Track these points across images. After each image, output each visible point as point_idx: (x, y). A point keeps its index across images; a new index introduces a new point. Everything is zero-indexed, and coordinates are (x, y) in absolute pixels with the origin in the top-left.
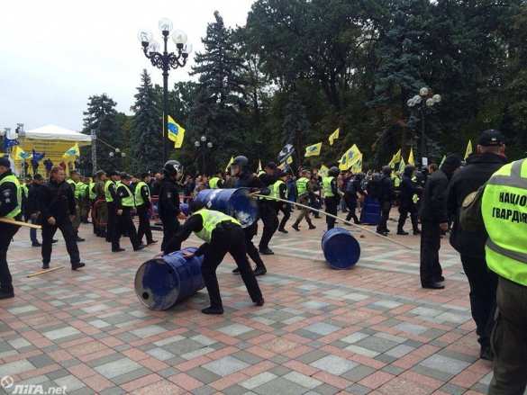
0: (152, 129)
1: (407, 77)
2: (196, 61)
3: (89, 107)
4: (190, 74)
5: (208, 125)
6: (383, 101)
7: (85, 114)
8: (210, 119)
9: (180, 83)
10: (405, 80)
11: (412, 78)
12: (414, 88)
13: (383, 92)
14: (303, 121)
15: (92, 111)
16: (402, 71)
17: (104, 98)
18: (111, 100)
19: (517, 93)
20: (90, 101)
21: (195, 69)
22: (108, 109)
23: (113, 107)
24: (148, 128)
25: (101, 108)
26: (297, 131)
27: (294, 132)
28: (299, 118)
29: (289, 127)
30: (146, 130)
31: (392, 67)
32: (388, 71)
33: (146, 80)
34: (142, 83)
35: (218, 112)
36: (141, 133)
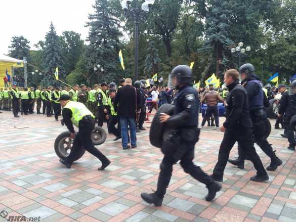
1: (222, 36)
2: (89, 18)
3: (12, 43)
4: (85, 26)
6: (208, 49)
7: (9, 47)
9: (66, 32)
10: (221, 38)
11: (225, 37)
12: (226, 42)
13: (208, 44)
14: (157, 58)
15: (13, 46)
16: (220, 32)
17: (22, 38)
18: (26, 40)
20: (12, 40)
21: (88, 23)
22: (24, 45)
23: (27, 44)
24: (54, 58)
25: (19, 44)
26: (154, 64)
27: (152, 64)
28: (155, 57)
29: (149, 62)
30: (52, 59)
31: (214, 30)
32: (212, 32)
33: (52, 28)
34: (50, 30)
35: (103, 50)
36: (49, 61)
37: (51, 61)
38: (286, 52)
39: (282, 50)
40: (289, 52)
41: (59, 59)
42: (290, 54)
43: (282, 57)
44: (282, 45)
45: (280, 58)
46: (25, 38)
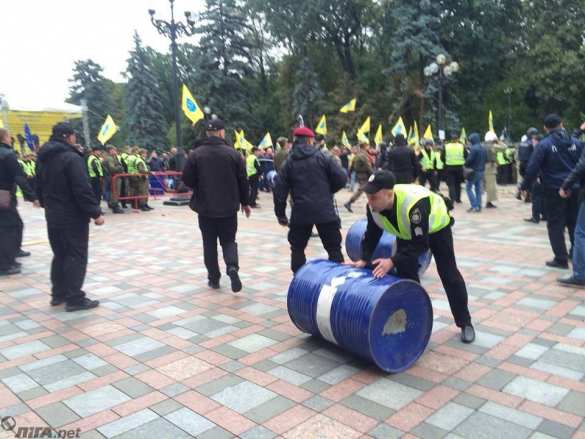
0: (148, 99)
1: (425, 42)
3: (74, 73)
5: (211, 95)
6: (400, 69)
7: (70, 80)
8: (213, 88)
10: (423, 45)
11: (430, 43)
12: (432, 54)
13: (400, 58)
14: (315, 91)
15: (77, 78)
16: (420, 35)
17: (91, 63)
18: (97, 65)
19: (540, 60)
20: (75, 67)
22: (95, 75)
23: (100, 73)
24: (143, 98)
25: (87, 74)
26: (309, 102)
27: (305, 103)
28: (311, 88)
29: (300, 98)
30: (140, 100)
31: (409, 30)
32: (405, 35)
33: (138, 42)
34: (135, 45)
35: (221, 79)
36: (135, 104)
37: (139, 104)
38: (555, 67)
39: (548, 64)
40: (561, 67)
41: (151, 99)
42: (564, 70)
43: (547, 77)
44: (547, 53)
45: (543, 80)
46: (95, 62)
